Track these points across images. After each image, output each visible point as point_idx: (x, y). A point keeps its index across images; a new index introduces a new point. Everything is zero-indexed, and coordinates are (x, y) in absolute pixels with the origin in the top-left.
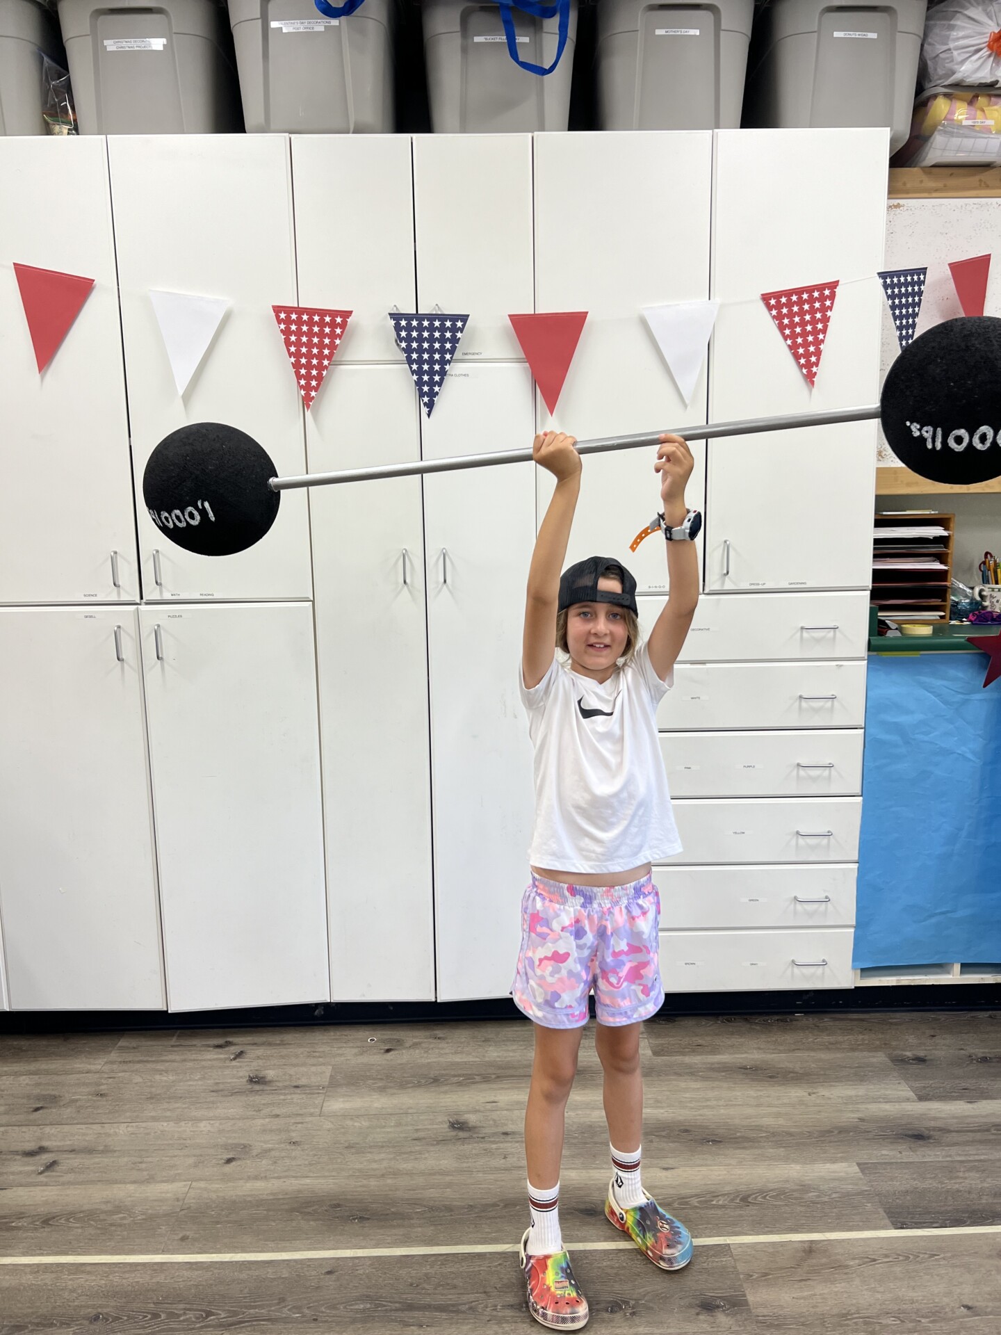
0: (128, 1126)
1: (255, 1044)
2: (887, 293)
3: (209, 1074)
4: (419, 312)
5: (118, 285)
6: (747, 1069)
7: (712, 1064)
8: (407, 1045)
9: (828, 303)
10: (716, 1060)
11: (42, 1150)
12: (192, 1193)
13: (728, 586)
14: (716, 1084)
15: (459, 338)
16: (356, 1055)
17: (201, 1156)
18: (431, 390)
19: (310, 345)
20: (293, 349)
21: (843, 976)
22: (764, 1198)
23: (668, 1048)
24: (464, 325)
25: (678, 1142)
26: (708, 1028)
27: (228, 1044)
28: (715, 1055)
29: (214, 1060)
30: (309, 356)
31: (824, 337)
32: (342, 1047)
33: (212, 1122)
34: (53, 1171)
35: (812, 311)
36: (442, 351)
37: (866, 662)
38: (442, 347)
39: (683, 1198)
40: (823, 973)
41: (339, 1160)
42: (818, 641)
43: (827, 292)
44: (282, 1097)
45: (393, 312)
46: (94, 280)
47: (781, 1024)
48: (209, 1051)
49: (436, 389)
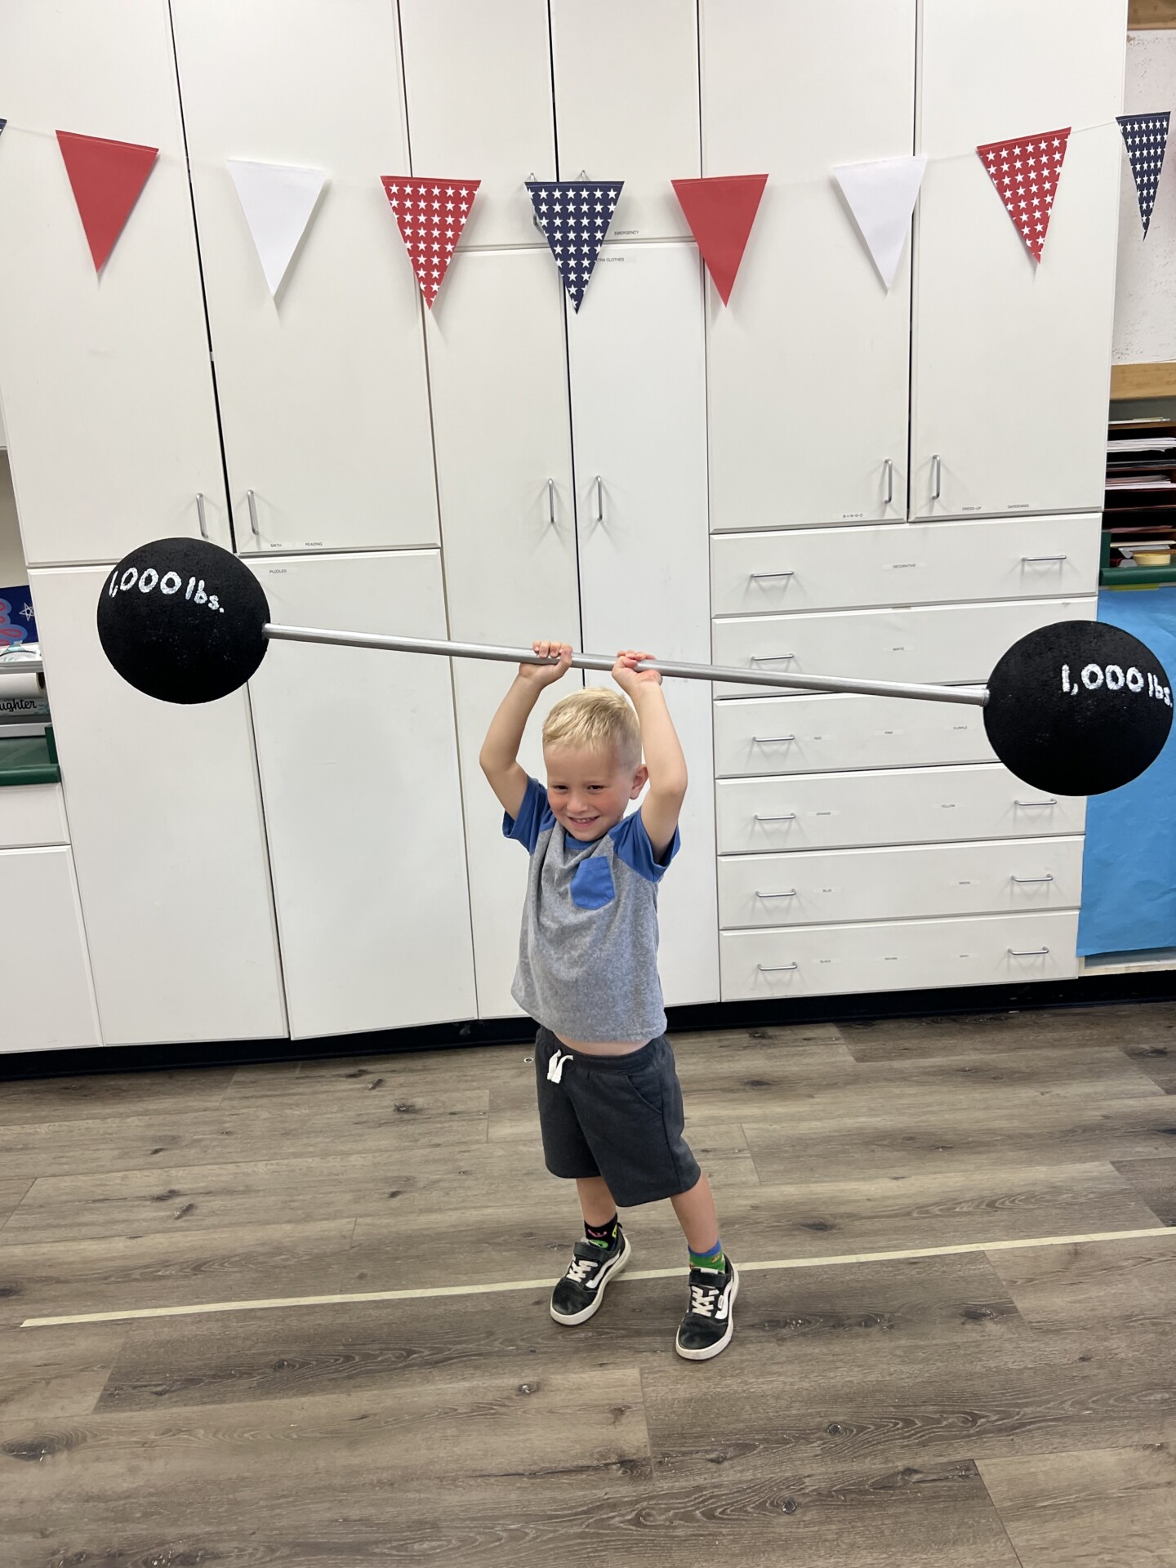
0: (267, 1164)
1: (393, 1071)
2: (1127, 143)
3: (347, 1105)
4: (560, 181)
5: (187, 155)
6: (966, 1071)
7: (925, 1068)
9: (1057, 156)
10: (929, 1064)
11: (173, 1194)
12: (359, 1230)
13: (938, 511)
14: (935, 1088)
15: (612, 212)
16: (513, 1077)
17: (360, 1191)
18: (579, 278)
19: (429, 226)
20: (408, 231)
21: (1066, 966)
22: (1013, 1202)
23: (871, 1053)
24: (617, 196)
25: (904, 1150)
26: (914, 1031)
27: (361, 1073)
28: (927, 1058)
29: (352, 1090)
30: (429, 239)
31: (1052, 199)
32: (495, 1070)
33: (363, 1155)
34: (192, 1215)
35: (1039, 167)
36: (592, 228)
37: (1097, 598)
38: (592, 223)
39: (922, 1207)
40: (1043, 963)
41: (520, 1188)
42: (1042, 574)
43: (1056, 143)
44: (439, 1125)
45: (530, 181)
46: (157, 150)
47: (996, 1022)
48: (340, 1081)
49: (586, 276)
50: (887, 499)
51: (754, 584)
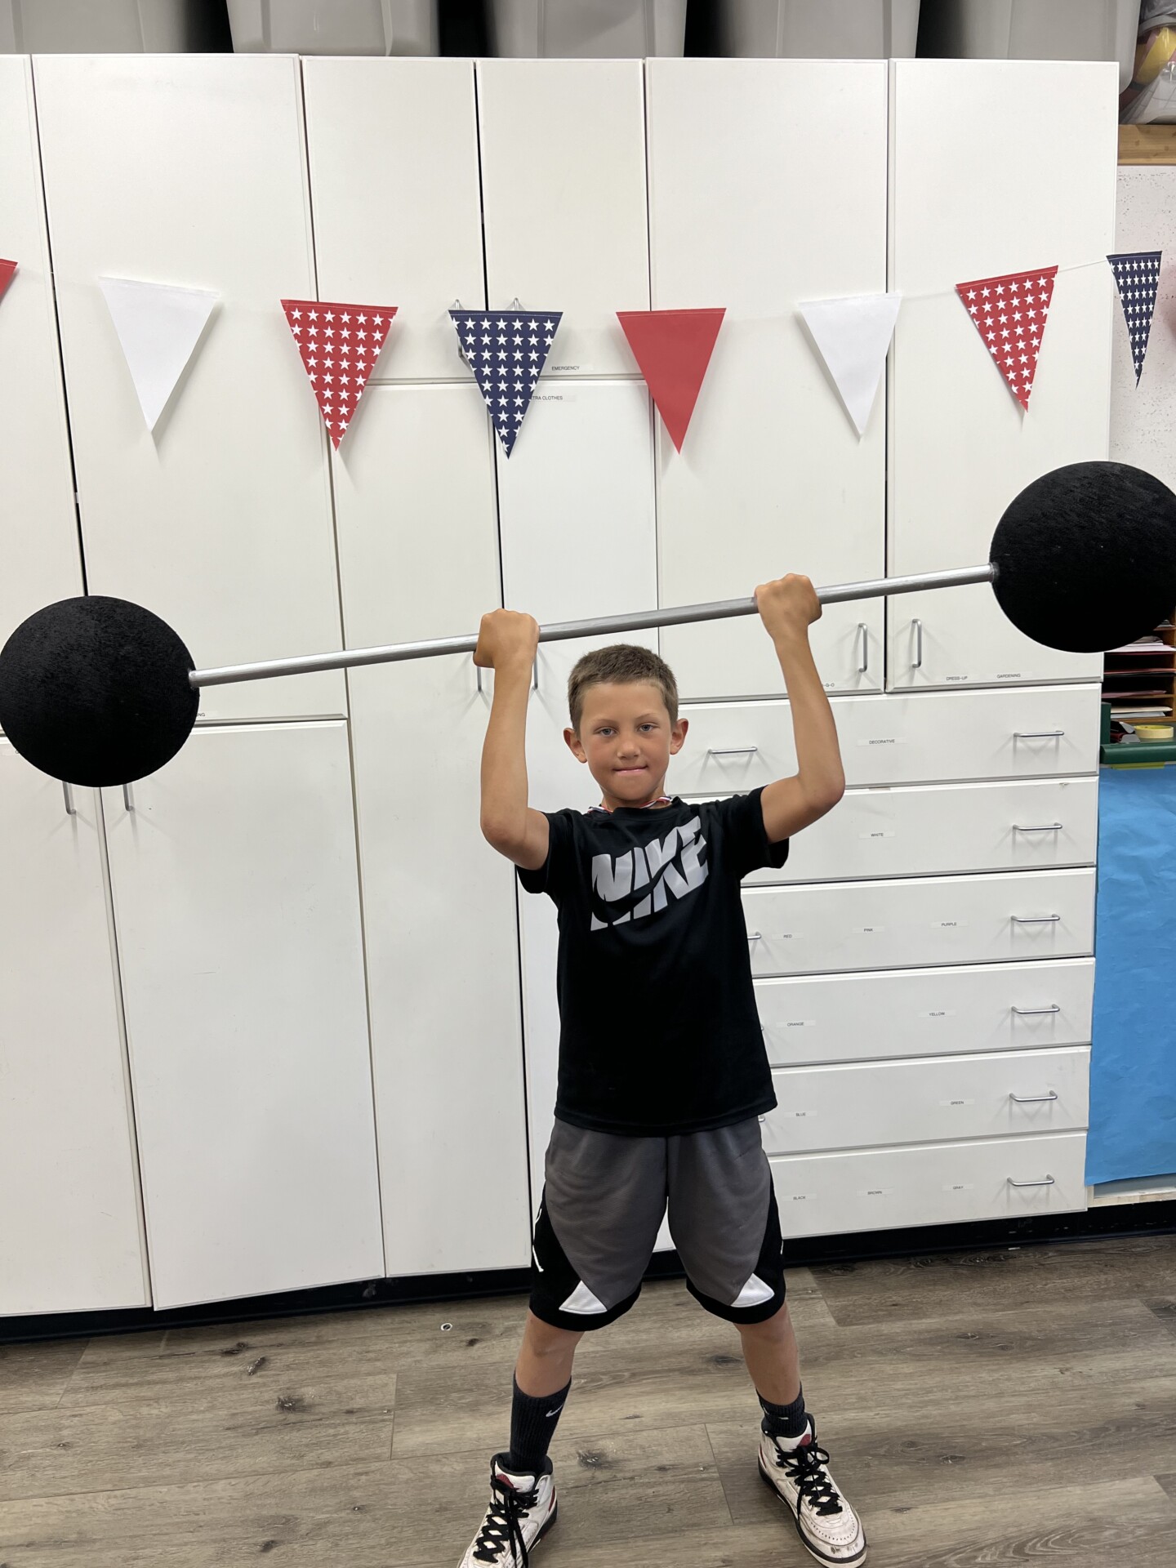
0: (109, 1498)
1: (280, 1345)
2: (1118, 283)
3: (220, 1400)
4: (490, 309)
5: (52, 271)
6: (968, 1338)
7: (920, 1332)
8: (497, 1332)
9: (1044, 297)
10: (923, 1327)
13: (919, 681)
14: (933, 1364)
15: (549, 345)
16: (427, 1353)
17: (225, 1540)
18: (511, 418)
19: (337, 356)
20: (312, 362)
21: (1074, 1198)
23: (854, 1311)
24: (555, 327)
25: (906, 1463)
26: (901, 1277)
27: (241, 1348)
28: (921, 1318)
29: (226, 1375)
30: (336, 371)
31: (1039, 343)
32: (406, 1342)
33: (233, 1482)
35: (1023, 308)
36: (526, 363)
37: (1097, 777)
38: (526, 357)
40: (1048, 1194)
42: (1036, 751)
43: (1042, 282)
44: (331, 1431)
45: (454, 309)
46: (16, 263)
47: (994, 1264)
48: (214, 1361)
49: (519, 416)
50: (862, 667)
51: (712, 761)
